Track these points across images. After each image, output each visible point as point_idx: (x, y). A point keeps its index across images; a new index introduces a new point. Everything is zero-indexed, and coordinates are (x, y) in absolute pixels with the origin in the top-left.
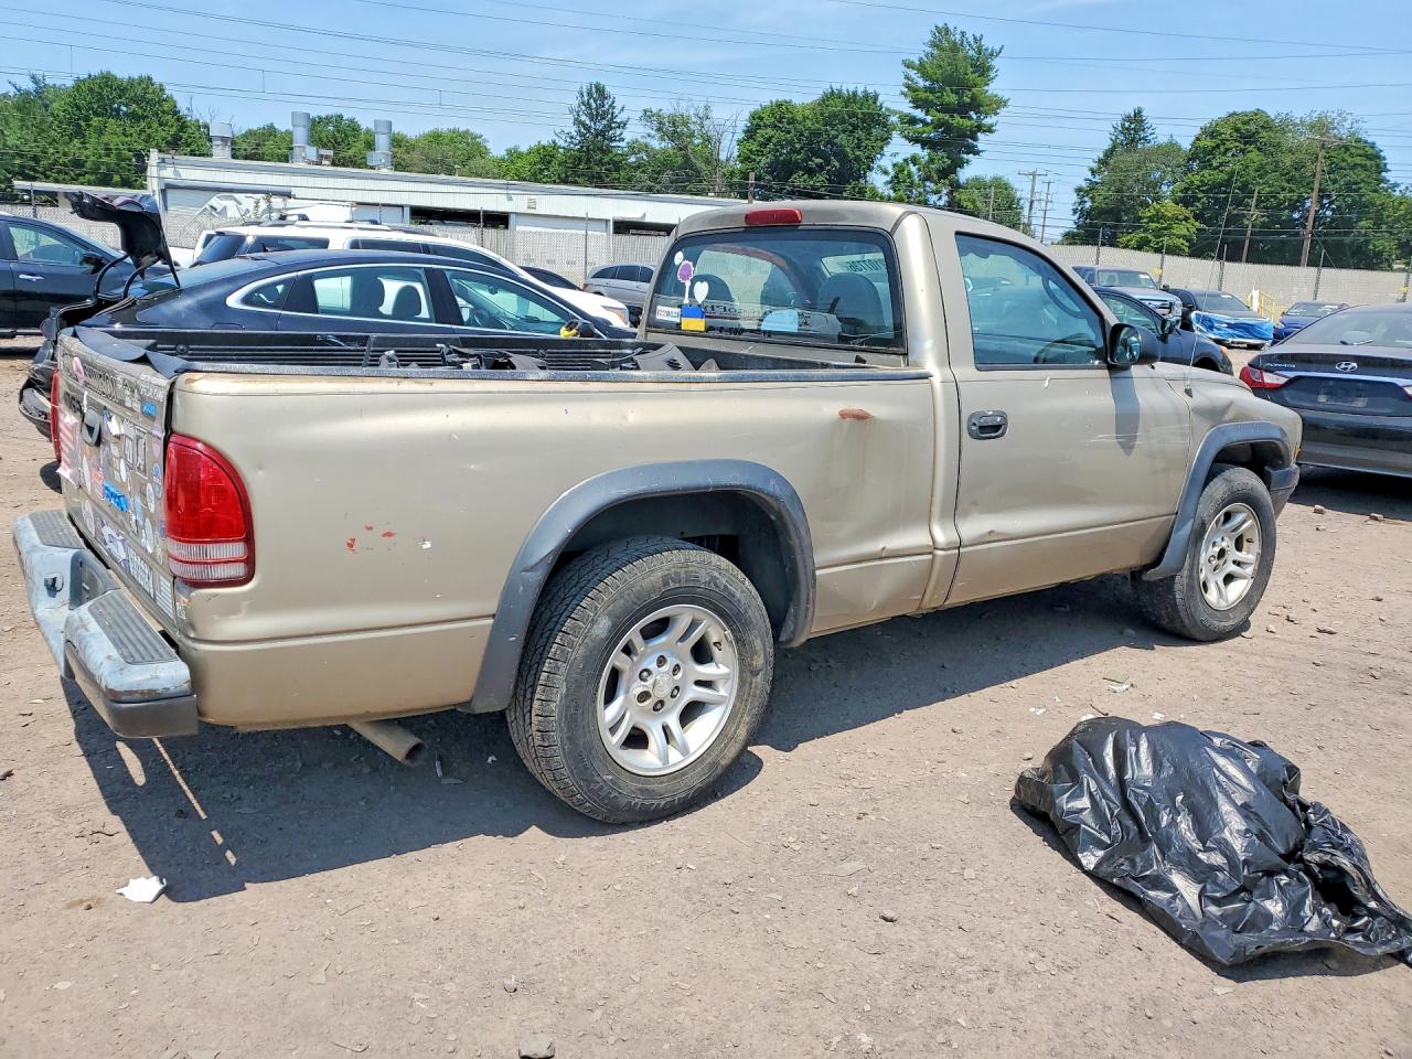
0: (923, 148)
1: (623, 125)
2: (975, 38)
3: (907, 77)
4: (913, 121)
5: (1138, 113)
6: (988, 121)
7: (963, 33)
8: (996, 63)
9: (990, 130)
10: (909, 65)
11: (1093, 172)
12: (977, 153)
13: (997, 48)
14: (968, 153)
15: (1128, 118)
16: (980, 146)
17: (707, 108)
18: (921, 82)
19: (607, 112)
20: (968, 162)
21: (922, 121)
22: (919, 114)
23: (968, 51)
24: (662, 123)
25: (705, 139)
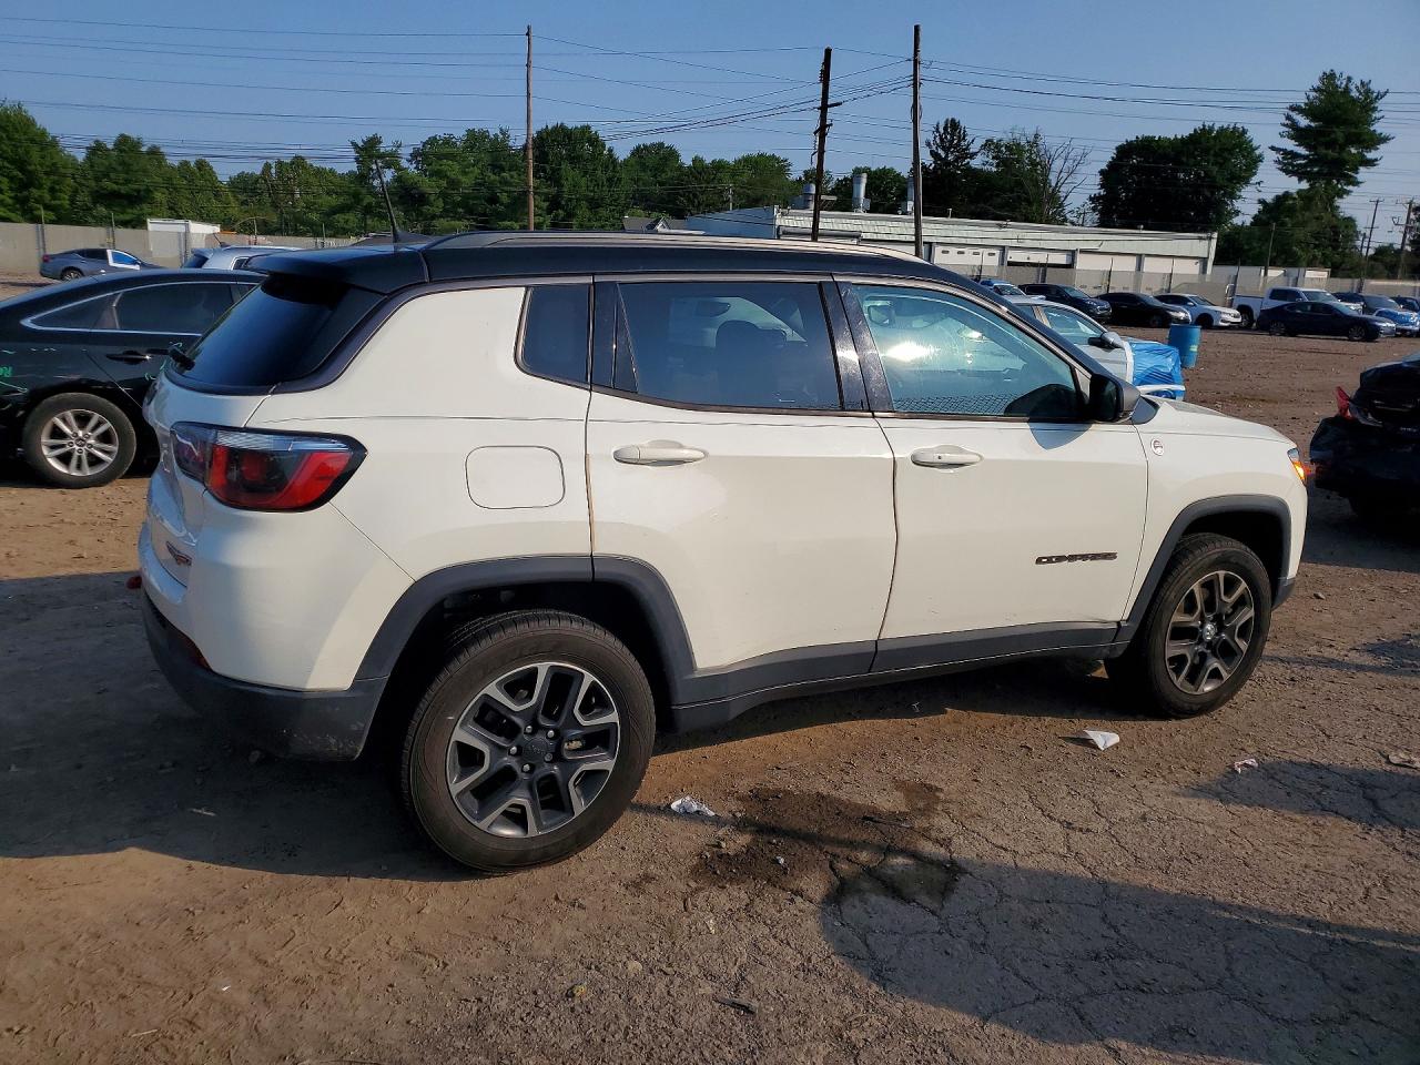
0: (1300, 180)
1: (972, 156)
2: (1362, 83)
3: (1288, 117)
4: (1295, 155)
6: (1370, 155)
7: (1349, 79)
8: (1379, 104)
9: (1371, 163)
10: (1293, 108)
12: (1356, 183)
13: (1383, 91)
14: (1348, 184)
16: (1360, 177)
17: (1036, 136)
18: (1303, 122)
19: (958, 144)
20: (1348, 192)
21: (1304, 157)
22: (1302, 151)
23: (1354, 94)
24: (1000, 151)
25: (1034, 164)
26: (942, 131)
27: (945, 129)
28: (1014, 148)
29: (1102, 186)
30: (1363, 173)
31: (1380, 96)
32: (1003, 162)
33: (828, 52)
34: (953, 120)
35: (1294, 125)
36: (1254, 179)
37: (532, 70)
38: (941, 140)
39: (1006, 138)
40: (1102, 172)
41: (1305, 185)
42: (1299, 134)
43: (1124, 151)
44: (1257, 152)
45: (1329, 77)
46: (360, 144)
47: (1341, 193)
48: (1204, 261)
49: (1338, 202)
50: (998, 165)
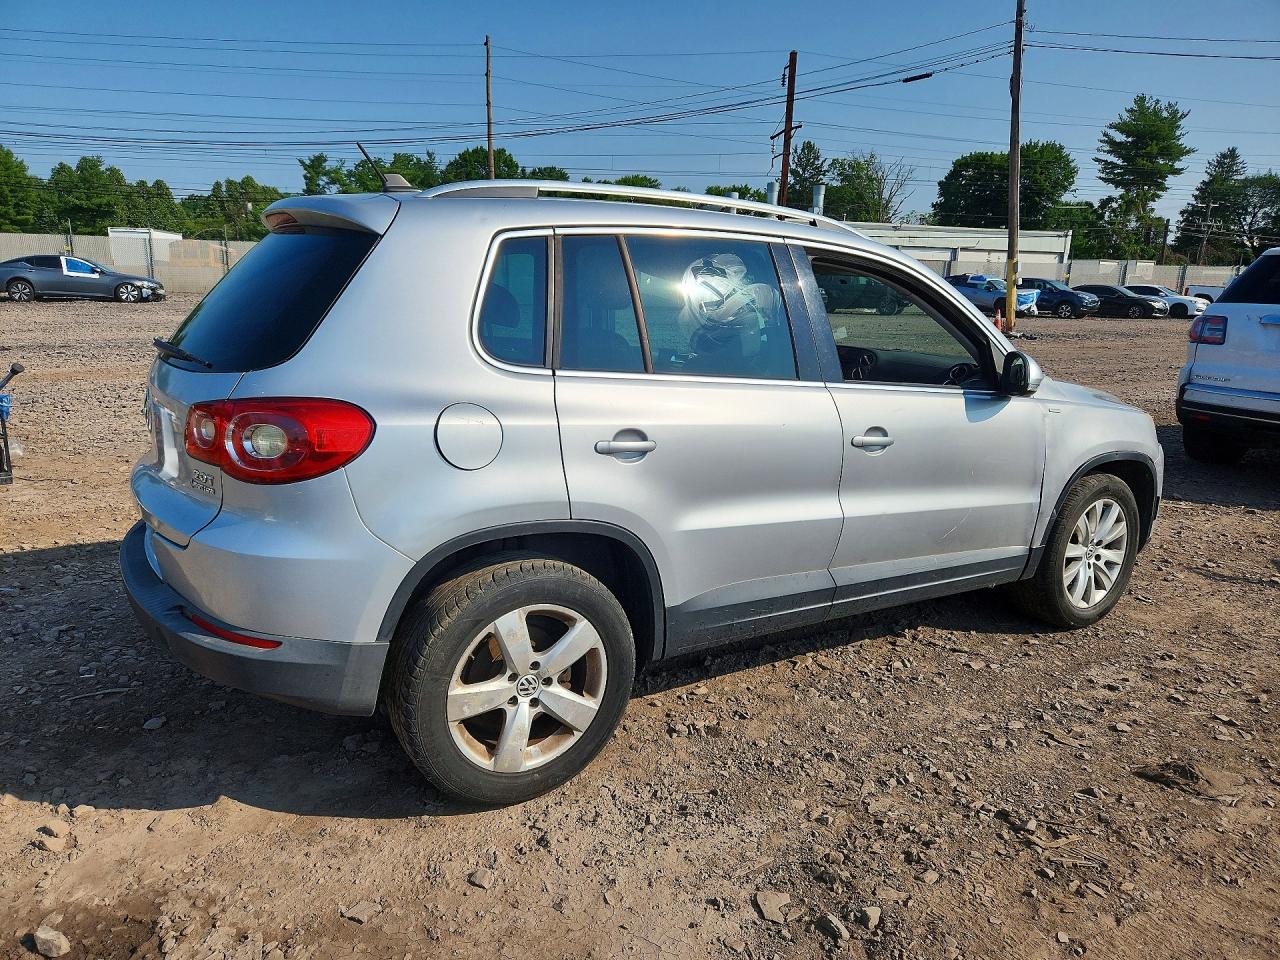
0: (1116, 187)
1: (824, 173)
2: (1169, 105)
3: (1105, 135)
4: (1115, 166)
5: (1233, 151)
6: (1178, 165)
7: (1157, 102)
8: (1182, 123)
9: (1178, 172)
10: (1111, 126)
11: (1196, 197)
12: (1165, 189)
13: (1186, 110)
14: (1159, 190)
15: (1224, 156)
16: (1168, 184)
17: (872, 156)
18: (1120, 137)
19: (813, 163)
20: (1159, 197)
21: (1121, 167)
22: (1120, 162)
23: (1165, 114)
24: (844, 169)
25: (871, 179)
26: (799, 151)
27: (803, 150)
28: (856, 166)
29: (941, 195)
30: (1170, 180)
31: (1184, 116)
32: (845, 178)
33: (793, 56)
34: (809, 143)
35: (1111, 142)
36: (1073, 187)
37: (491, 80)
38: (799, 158)
39: (850, 158)
40: (940, 183)
41: (1121, 191)
42: (1116, 147)
43: (961, 165)
44: (1072, 165)
45: (1141, 100)
46: (308, 162)
47: (1153, 198)
48: (1061, 255)
49: (1151, 204)
50: (842, 181)
